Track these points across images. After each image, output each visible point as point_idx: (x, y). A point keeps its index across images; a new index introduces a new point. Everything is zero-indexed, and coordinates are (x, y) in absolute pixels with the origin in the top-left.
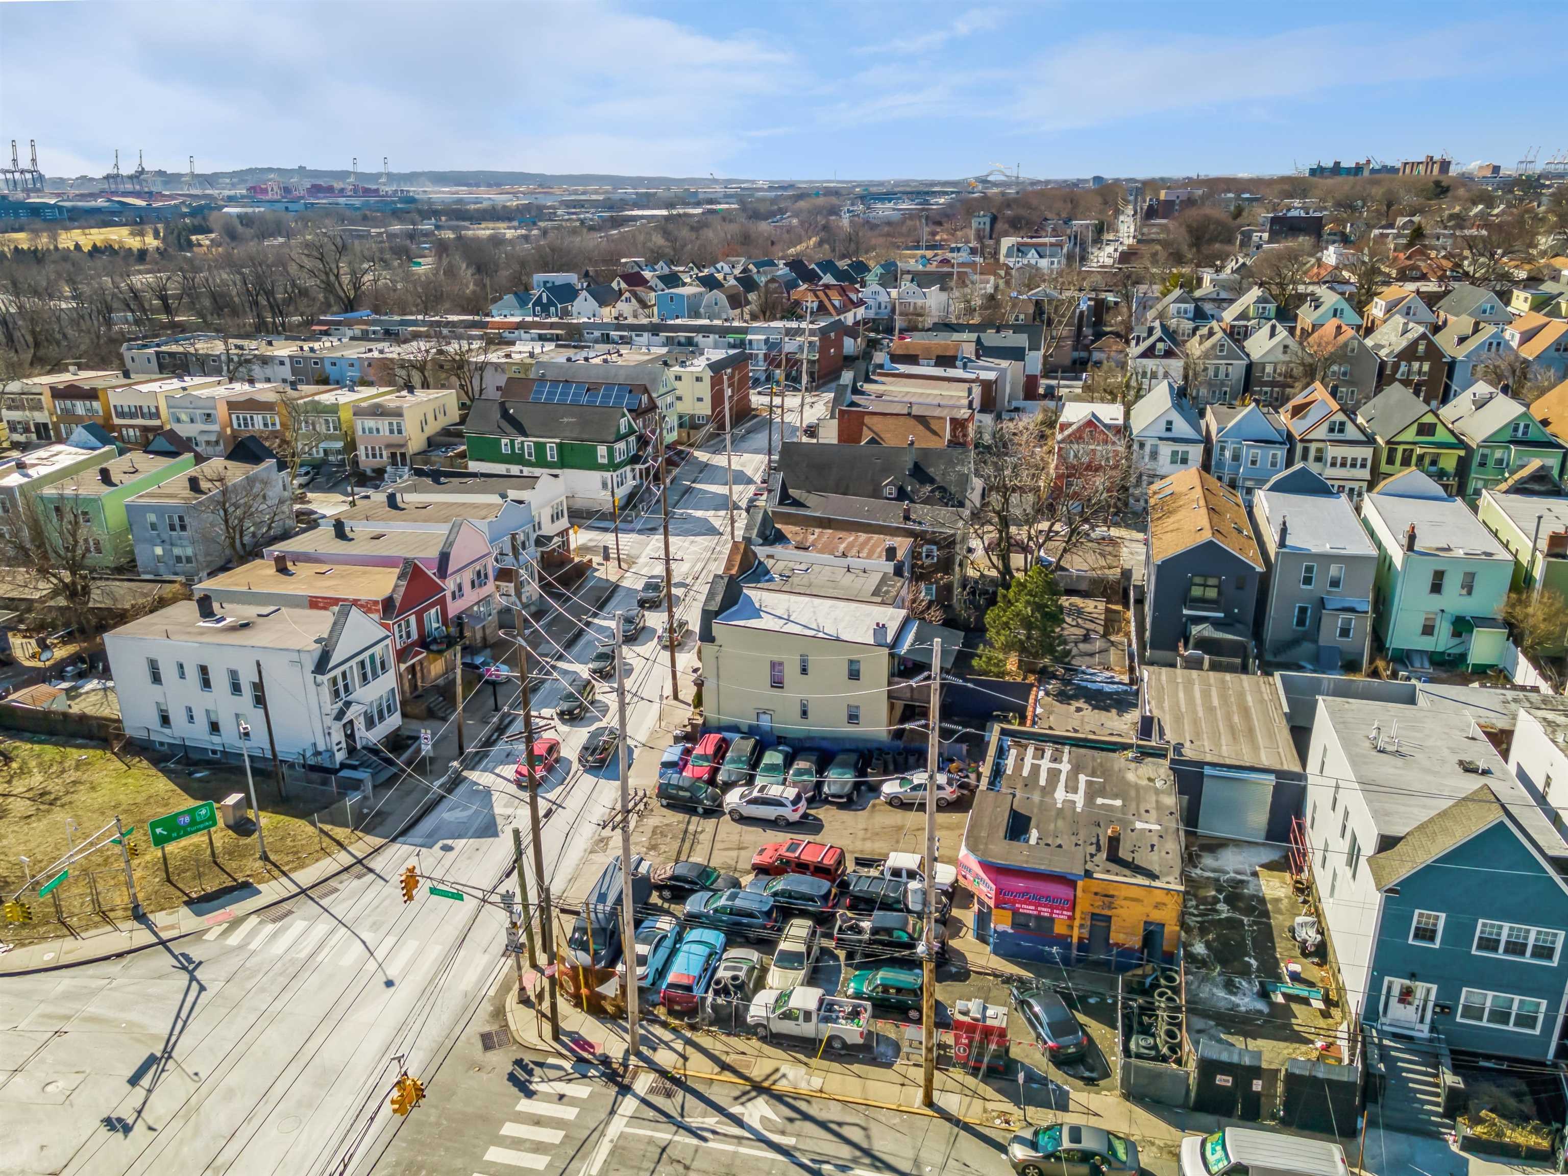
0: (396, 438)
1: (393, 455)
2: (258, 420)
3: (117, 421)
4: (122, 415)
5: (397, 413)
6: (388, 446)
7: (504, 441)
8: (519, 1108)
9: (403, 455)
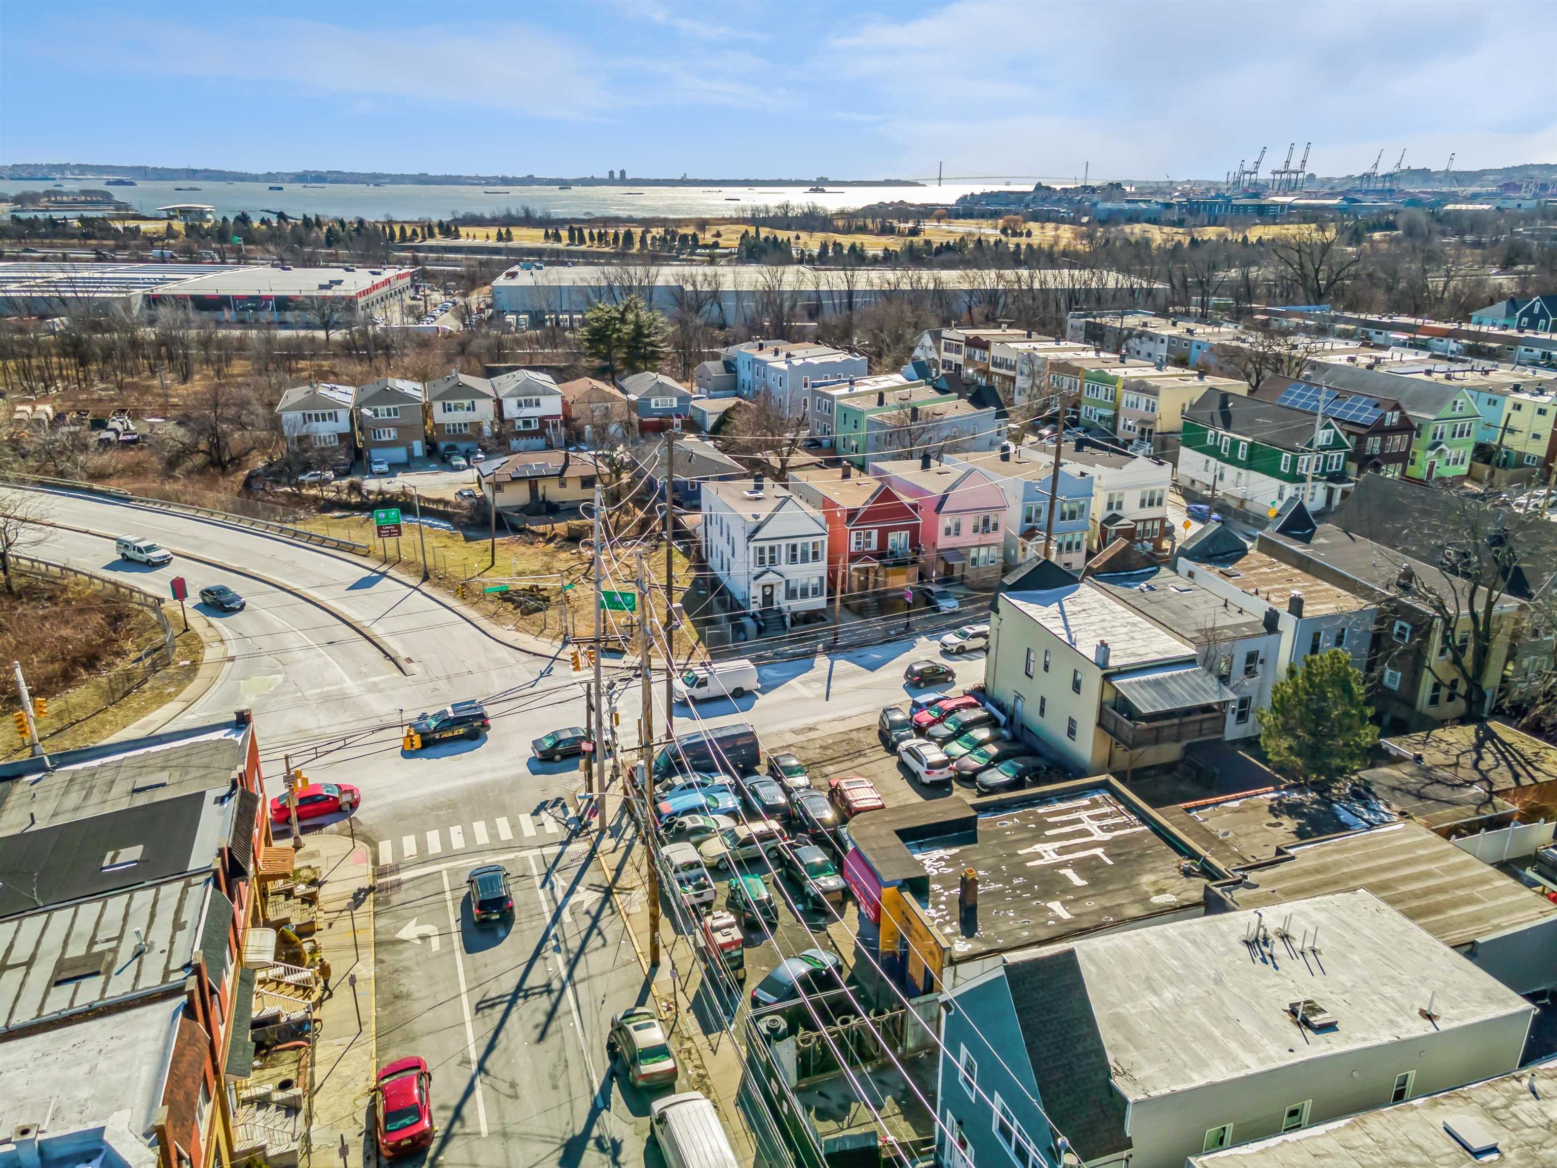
0: (1149, 416)
1: (1143, 431)
2: (1067, 380)
3: (992, 369)
4: (995, 364)
5: (1154, 392)
6: (1142, 421)
7: (1211, 432)
8: (521, 817)
9: (1150, 431)
